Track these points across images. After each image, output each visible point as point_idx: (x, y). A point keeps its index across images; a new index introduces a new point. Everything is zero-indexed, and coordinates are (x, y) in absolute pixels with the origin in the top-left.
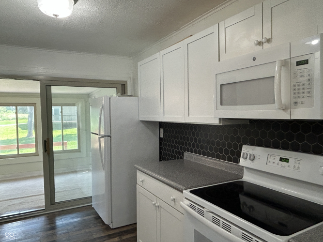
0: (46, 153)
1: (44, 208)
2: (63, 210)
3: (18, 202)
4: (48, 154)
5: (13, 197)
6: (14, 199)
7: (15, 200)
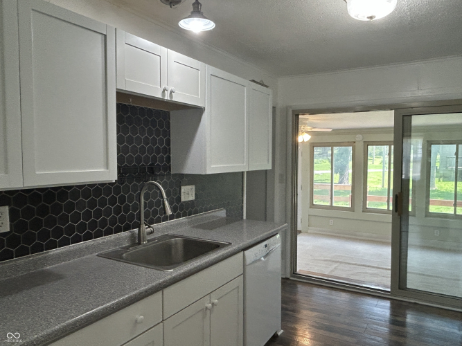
0: (397, 213)
1: (389, 290)
2: (415, 303)
3: (370, 272)
4: (400, 215)
5: (368, 264)
6: (368, 266)
7: (370, 268)
